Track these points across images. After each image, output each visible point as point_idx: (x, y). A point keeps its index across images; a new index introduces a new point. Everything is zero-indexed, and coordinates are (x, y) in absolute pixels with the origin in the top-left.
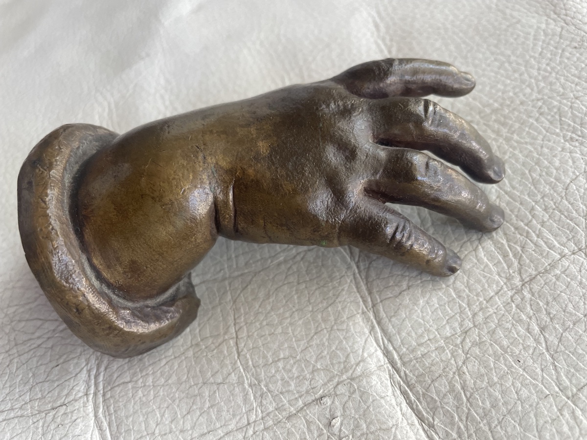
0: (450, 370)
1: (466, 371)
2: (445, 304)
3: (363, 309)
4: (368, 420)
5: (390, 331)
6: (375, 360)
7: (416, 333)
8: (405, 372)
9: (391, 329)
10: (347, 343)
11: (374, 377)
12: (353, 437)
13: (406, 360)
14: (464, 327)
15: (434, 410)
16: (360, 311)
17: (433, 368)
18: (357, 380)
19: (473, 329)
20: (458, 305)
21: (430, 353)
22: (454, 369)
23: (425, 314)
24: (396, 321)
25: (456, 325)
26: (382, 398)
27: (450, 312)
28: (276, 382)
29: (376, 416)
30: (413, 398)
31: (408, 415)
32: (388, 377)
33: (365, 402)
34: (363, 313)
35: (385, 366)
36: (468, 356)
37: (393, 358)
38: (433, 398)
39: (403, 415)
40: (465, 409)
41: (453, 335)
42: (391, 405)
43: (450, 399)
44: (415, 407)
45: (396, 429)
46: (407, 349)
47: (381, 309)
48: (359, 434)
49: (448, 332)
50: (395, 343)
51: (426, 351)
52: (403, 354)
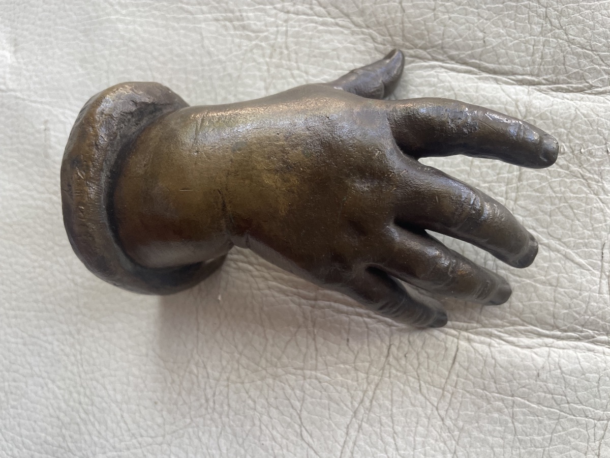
0: (565, 47)
1: (573, 37)
2: (515, 15)
3: (476, 78)
4: (561, 125)
5: (507, 69)
6: (521, 93)
7: (523, 52)
8: (544, 79)
9: (507, 68)
10: (496, 104)
11: (534, 101)
12: (564, 143)
13: (536, 72)
14: (542, 15)
15: (583, 78)
16: (476, 80)
17: (556, 58)
18: (528, 114)
19: (548, 10)
20: (523, 7)
21: (544, 52)
22: (566, 44)
23: (513, 36)
24: (504, 59)
25: (536, 19)
26: (552, 105)
27: (524, 16)
28: (487, 174)
29: (562, 118)
30: (564, 86)
31: (574, 97)
32: (539, 93)
33: (548, 119)
34: (479, 79)
35: (530, 89)
36: (564, 28)
37: (528, 80)
38: (575, 73)
39: (572, 100)
40: (596, 57)
41: (542, 27)
42: (560, 103)
43: (583, 61)
44: (571, 89)
45: (579, 110)
46: (529, 66)
47: (487, 65)
48: (565, 137)
49: (537, 29)
50: (518, 71)
51: (540, 54)
52: (531, 72)
